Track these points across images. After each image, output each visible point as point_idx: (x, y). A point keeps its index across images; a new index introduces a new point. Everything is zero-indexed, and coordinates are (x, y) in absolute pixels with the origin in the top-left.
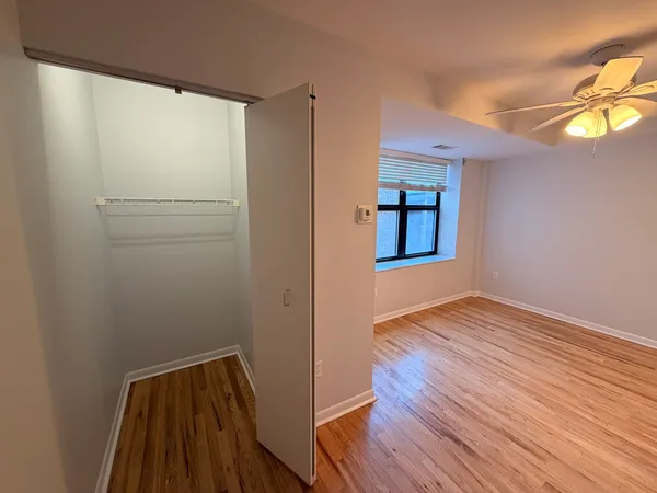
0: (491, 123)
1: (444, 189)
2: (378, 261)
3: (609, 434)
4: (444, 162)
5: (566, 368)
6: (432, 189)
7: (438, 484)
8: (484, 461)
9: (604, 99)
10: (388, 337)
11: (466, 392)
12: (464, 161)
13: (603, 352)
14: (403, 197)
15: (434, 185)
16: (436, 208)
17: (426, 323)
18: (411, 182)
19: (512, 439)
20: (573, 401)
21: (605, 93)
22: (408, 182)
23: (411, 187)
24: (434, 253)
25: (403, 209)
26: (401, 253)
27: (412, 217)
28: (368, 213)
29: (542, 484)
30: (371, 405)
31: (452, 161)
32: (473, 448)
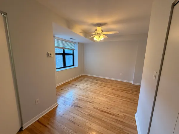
0: (81, 35)
1: (74, 49)
2: (57, 69)
3: (103, 95)
4: (74, 43)
5: (98, 86)
6: (71, 49)
7: (74, 117)
8: (83, 108)
9: (99, 34)
10: (62, 88)
11: (80, 96)
12: (78, 43)
13: (103, 81)
14: (64, 51)
15: (72, 48)
16: (73, 54)
17: (72, 83)
18: (66, 47)
19: (88, 102)
20: (99, 91)
21: (99, 33)
22: (65, 47)
23: (66, 49)
24: (73, 65)
25: (64, 54)
26: (65, 66)
27: (67, 57)
28: (51, 54)
29: (93, 108)
30: (57, 106)
31: (75, 43)
32: (81, 107)
